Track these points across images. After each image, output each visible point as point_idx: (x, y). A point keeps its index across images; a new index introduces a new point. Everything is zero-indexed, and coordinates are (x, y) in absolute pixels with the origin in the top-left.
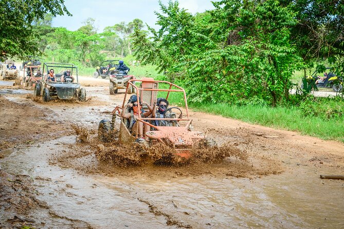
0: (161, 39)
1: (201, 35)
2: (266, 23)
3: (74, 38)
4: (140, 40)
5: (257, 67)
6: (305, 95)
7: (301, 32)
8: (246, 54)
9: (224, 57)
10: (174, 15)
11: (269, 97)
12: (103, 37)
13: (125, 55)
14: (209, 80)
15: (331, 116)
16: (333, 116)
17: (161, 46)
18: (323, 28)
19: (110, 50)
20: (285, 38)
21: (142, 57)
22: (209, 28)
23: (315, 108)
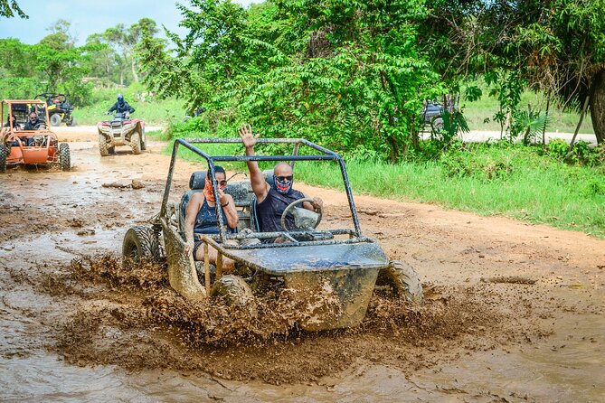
0: (191, 52)
1: (260, 42)
2: (374, 17)
3: (34, 57)
4: (153, 54)
5: (362, 95)
6: (447, 139)
7: (435, 30)
8: (342, 73)
9: (305, 80)
10: (211, 9)
11: (385, 146)
12: (85, 54)
13: (127, 83)
14: (278, 121)
15: (494, 174)
16: (497, 175)
17: (190, 65)
18: (473, 21)
19: (100, 76)
20: (408, 42)
21: (159, 85)
22: (273, 29)
23: (465, 162)
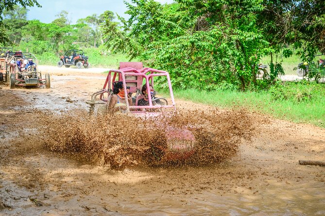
0: (131, 28)
1: (169, 22)
2: (233, 9)
3: (47, 30)
4: (111, 29)
5: (225, 53)
6: (272, 78)
7: (267, 18)
8: (214, 40)
9: (193, 43)
10: (143, 4)
11: (238, 81)
12: (75, 28)
13: (97, 45)
14: (178, 66)
15: (301, 99)
16: (303, 99)
17: (130, 35)
18: (288, 12)
19: (83, 42)
20: (251, 24)
21: (113, 46)
22: (176, 16)
23: (284, 92)
